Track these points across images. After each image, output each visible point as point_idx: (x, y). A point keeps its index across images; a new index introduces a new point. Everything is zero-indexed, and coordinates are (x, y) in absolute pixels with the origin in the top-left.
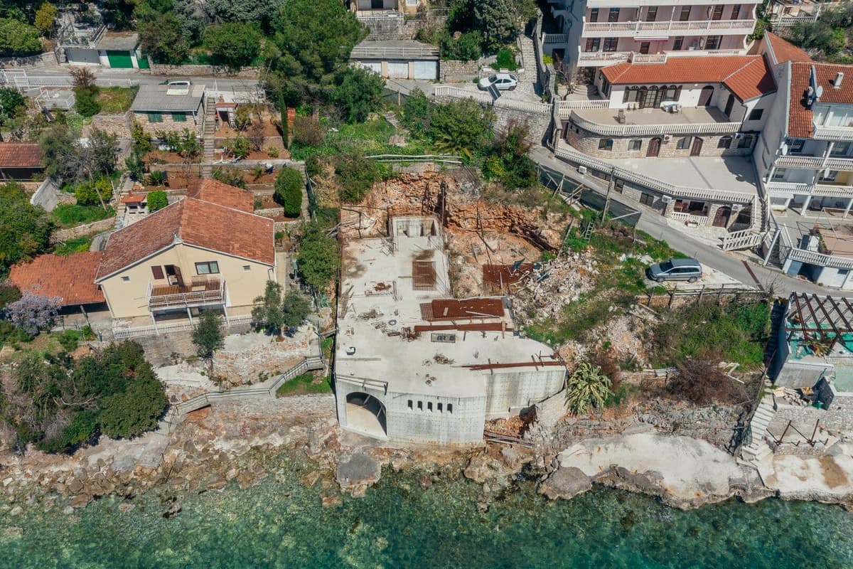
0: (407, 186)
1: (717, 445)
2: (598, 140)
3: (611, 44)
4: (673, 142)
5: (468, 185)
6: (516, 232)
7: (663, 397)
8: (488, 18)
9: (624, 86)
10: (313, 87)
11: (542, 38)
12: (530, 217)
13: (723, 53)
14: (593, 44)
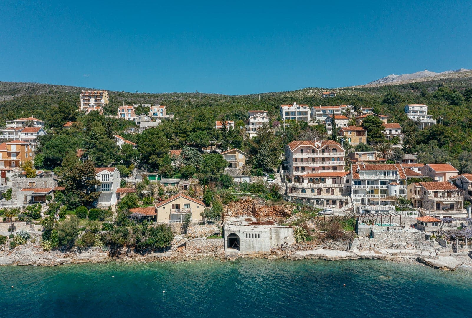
0: (242, 205)
1: (343, 250)
2: (301, 190)
3: (303, 169)
4: (324, 190)
5: (261, 202)
6: (277, 214)
7: (325, 240)
8: (265, 163)
9: (308, 178)
10: (213, 176)
11: (282, 171)
12: (281, 208)
13: (338, 171)
14: (297, 169)
